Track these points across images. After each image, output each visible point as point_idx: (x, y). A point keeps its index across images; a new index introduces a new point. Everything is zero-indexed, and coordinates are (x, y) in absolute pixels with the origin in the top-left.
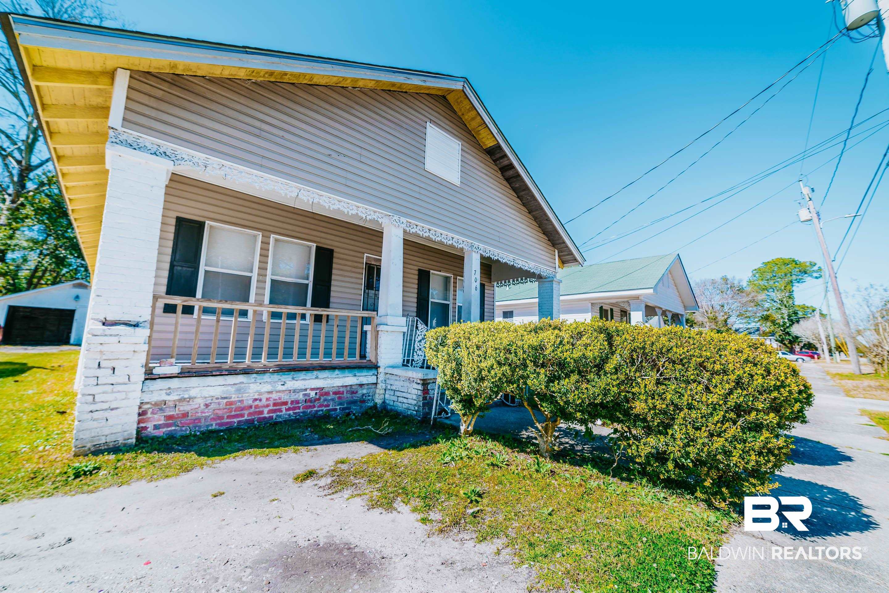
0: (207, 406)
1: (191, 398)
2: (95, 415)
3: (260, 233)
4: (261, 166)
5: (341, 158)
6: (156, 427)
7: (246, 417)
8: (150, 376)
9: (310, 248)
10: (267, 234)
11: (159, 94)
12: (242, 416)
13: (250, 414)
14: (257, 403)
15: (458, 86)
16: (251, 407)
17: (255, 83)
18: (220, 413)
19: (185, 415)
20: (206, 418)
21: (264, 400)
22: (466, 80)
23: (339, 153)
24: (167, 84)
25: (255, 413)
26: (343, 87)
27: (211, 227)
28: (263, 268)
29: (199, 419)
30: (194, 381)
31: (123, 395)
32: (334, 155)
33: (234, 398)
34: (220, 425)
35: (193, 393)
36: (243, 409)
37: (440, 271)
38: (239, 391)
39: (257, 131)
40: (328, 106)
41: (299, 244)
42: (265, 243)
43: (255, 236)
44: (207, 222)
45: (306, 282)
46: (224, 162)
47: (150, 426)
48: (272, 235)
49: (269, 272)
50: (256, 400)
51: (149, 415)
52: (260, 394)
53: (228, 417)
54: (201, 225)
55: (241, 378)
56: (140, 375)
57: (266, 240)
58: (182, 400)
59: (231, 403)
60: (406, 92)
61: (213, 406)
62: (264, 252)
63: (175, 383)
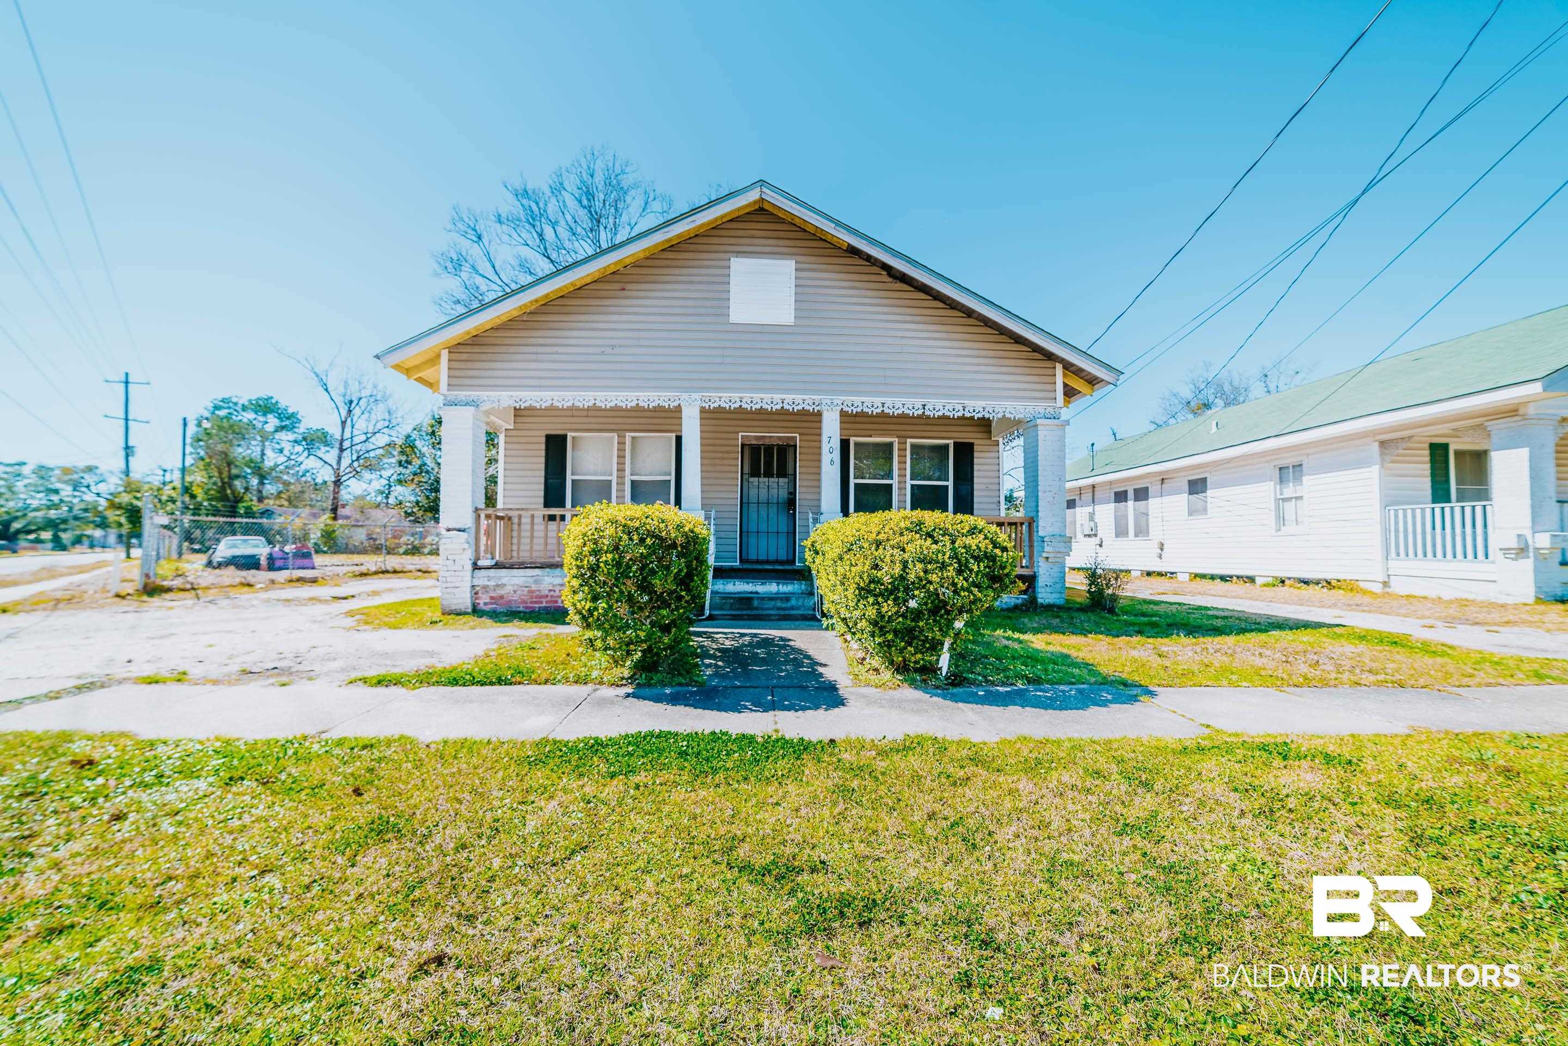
0: (515, 592)
1: (504, 585)
2: (448, 590)
3: (615, 435)
4: (540, 386)
5: (616, 351)
6: (485, 604)
7: (544, 605)
8: (476, 567)
9: (670, 438)
10: (621, 433)
11: (464, 356)
12: (541, 602)
13: (547, 602)
14: (552, 593)
15: (754, 195)
16: (547, 596)
17: (531, 313)
18: (525, 598)
19: (502, 597)
20: (515, 601)
21: (557, 592)
22: (762, 182)
23: (613, 347)
24: (469, 347)
25: (550, 602)
26: (614, 273)
27: (573, 438)
28: (621, 470)
29: (510, 601)
30: (504, 572)
31: (459, 579)
32: (608, 350)
33: (534, 587)
34: (527, 608)
35: (504, 581)
36: (541, 597)
37: (871, 436)
38: (536, 582)
39: (534, 357)
40: (598, 302)
41: (661, 437)
42: (621, 443)
43: (612, 438)
44: (569, 434)
45: (667, 478)
46: (512, 393)
47: (481, 602)
48: (627, 434)
49: (628, 471)
50: (550, 591)
51: (480, 595)
52: (554, 586)
53: (531, 602)
54: (564, 437)
55: (537, 571)
56: (469, 567)
57: (621, 439)
58: (498, 585)
59: (532, 592)
60: (696, 236)
61: (519, 592)
62: (621, 453)
63: (492, 572)
